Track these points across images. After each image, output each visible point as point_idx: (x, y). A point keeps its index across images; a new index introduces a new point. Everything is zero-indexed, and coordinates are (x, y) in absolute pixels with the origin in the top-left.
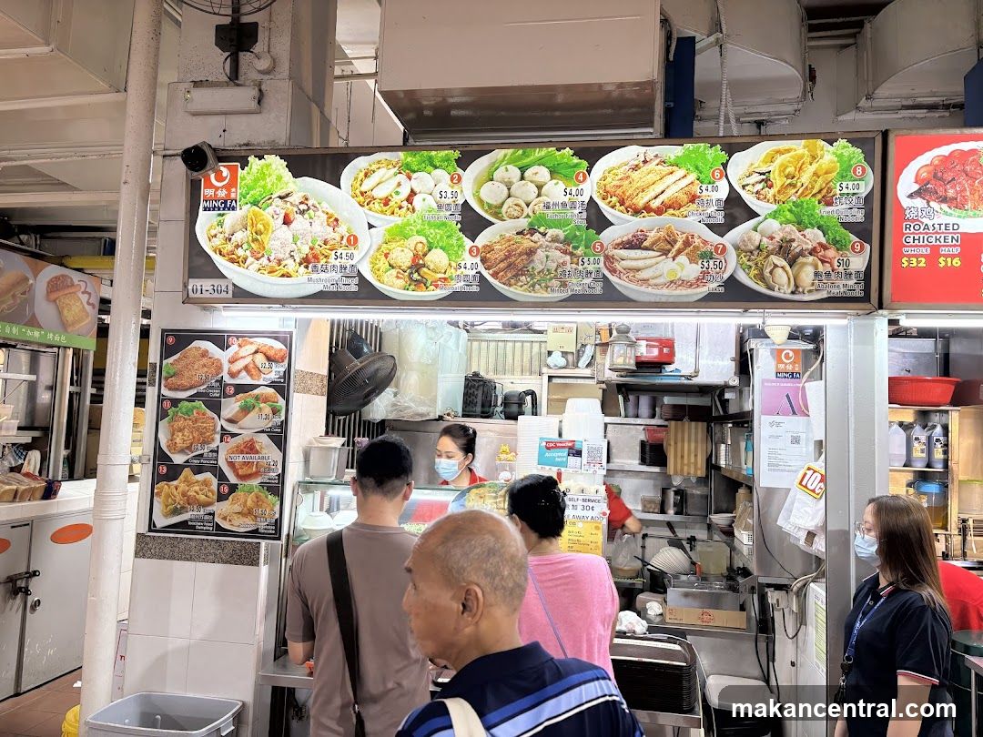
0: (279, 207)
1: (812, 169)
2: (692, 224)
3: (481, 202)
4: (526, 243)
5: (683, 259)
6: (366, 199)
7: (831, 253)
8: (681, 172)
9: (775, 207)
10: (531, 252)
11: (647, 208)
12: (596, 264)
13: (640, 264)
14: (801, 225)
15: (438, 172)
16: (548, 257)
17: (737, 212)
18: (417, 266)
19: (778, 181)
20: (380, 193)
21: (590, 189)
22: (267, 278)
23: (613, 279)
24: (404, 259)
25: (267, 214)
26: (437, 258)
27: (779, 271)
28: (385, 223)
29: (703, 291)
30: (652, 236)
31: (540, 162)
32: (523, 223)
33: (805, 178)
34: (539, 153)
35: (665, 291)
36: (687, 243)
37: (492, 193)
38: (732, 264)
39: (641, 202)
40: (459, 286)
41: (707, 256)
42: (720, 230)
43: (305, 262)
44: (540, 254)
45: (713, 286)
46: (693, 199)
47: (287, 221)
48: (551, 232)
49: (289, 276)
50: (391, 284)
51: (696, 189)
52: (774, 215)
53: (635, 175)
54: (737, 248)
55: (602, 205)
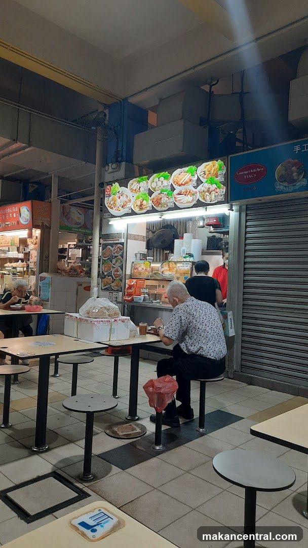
0: (118, 195)
1: (213, 169)
2: (190, 187)
3: (152, 188)
4: (160, 197)
5: (189, 196)
6: (132, 190)
7: (218, 190)
8: (188, 174)
9: (206, 180)
10: (161, 198)
11: (182, 184)
12: (172, 200)
13: (181, 198)
14: (212, 184)
15: (144, 181)
16: (164, 199)
17: (199, 182)
18: (141, 205)
19: (207, 173)
20: (134, 189)
21: (171, 181)
22: (116, 211)
23: (176, 203)
24: (139, 203)
25: (116, 196)
26: (145, 202)
27: (207, 196)
28: (136, 195)
29: (193, 204)
30: (183, 191)
31: (162, 176)
32: (159, 192)
33: (212, 171)
34: (162, 174)
35: (186, 205)
36: (190, 192)
37: (154, 185)
38: (198, 196)
39: (180, 183)
40: (148, 209)
41: (193, 195)
42: (196, 187)
43: (122, 207)
44: (163, 199)
45: (195, 202)
46: (190, 180)
47: (119, 198)
48: (164, 193)
49: (120, 210)
50: (137, 210)
51: (191, 178)
52: (206, 182)
53: (179, 176)
54: (199, 192)
55: (174, 185)
